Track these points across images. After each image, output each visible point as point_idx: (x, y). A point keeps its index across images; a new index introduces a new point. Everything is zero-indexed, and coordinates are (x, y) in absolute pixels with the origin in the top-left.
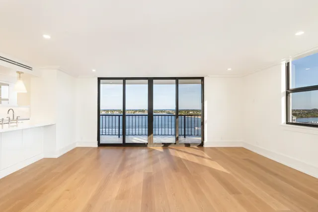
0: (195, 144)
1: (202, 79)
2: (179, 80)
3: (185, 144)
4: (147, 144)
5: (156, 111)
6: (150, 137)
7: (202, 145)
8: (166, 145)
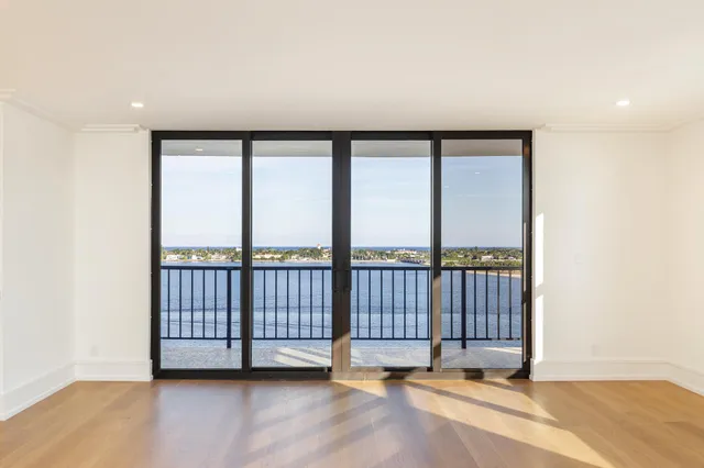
0: (498, 371)
1: (526, 137)
2: (444, 143)
3: (466, 370)
4: (330, 369)
5: (362, 252)
6: (338, 343)
7: (523, 374)
8: (396, 375)
